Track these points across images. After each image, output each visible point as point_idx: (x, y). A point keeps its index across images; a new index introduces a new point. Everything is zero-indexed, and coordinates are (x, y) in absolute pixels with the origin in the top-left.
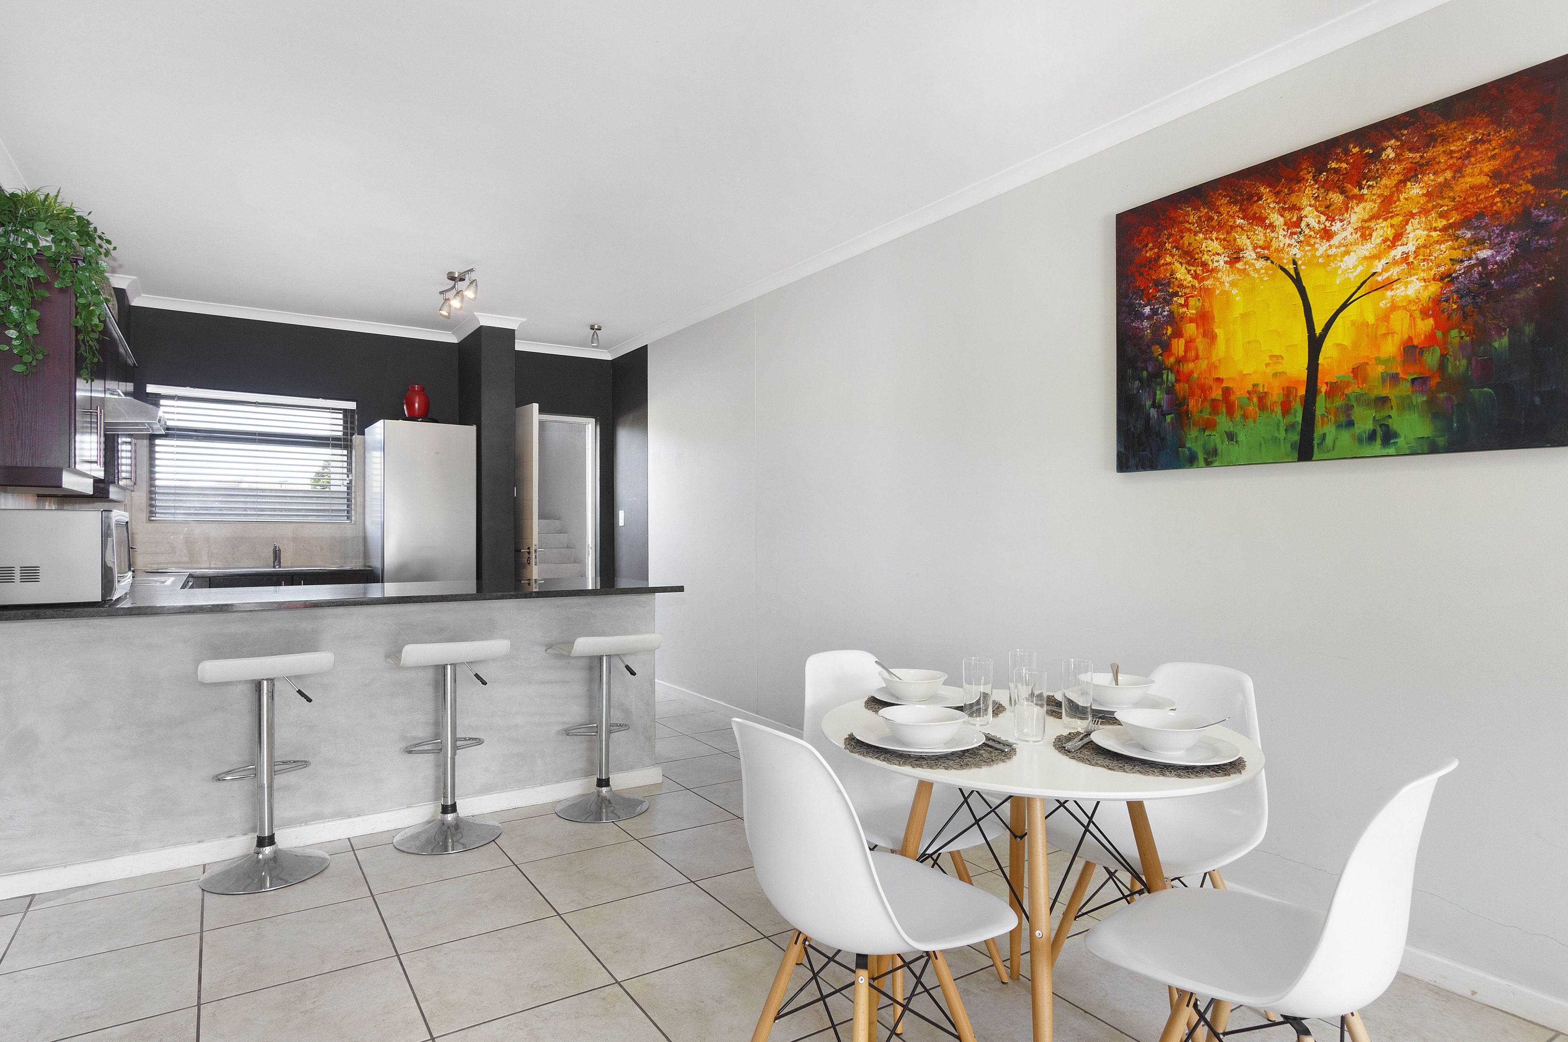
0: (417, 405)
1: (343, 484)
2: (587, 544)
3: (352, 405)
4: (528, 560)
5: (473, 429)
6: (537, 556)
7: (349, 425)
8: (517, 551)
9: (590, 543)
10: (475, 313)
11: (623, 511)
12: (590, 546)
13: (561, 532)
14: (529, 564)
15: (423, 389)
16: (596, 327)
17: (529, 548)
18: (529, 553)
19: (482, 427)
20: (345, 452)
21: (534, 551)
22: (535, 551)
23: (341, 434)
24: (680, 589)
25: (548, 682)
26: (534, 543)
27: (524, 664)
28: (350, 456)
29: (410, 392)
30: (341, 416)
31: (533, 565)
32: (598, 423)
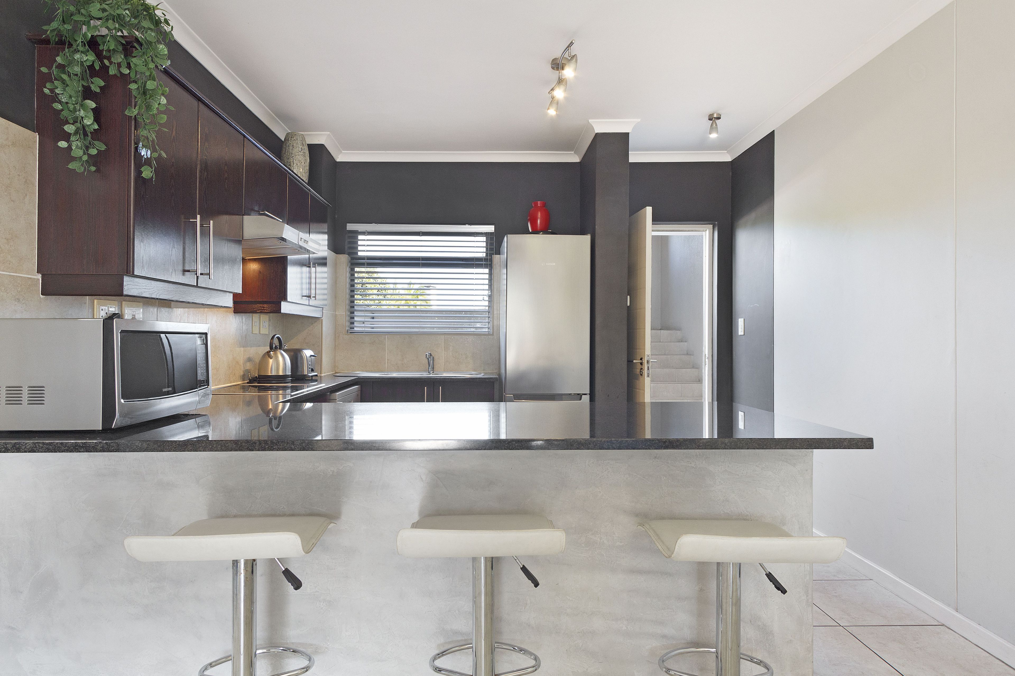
0: (539, 221)
1: (483, 299)
2: (704, 354)
3: (491, 229)
4: (640, 371)
5: (587, 238)
6: (650, 368)
7: (489, 246)
8: (630, 362)
9: (707, 353)
10: (590, 121)
11: (743, 319)
12: (707, 356)
13: (681, 341)
14: (641, 375)
15: (544, 205)
16: (715, 116)
17: (641, 359)
18: (641, 364)
19: (596, 235)
20: (487, 271)
21: (646, 362)
22: (648, 362)
23: (484, 255)
24: (867, 443)
25: (640, 572)
26: (646, 354)
27: (605, 542)
28: (490, 274)
29: (533, 208)
30: (484, 239)
31: (646, 377)
32: (716, 229)
